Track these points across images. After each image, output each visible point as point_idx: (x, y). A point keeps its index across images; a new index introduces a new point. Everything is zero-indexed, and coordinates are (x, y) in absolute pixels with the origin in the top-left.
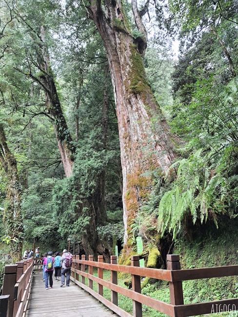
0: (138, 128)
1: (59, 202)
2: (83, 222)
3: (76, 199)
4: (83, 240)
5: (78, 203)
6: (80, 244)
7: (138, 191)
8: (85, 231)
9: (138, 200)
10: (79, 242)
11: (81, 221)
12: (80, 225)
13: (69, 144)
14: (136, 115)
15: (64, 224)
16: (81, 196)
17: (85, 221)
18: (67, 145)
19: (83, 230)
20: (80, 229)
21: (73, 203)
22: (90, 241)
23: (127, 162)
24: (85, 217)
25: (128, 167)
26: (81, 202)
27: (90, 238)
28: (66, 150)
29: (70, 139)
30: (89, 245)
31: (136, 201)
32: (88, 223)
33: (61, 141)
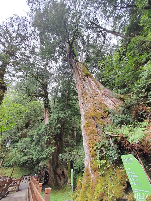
0: (90, 88)
1: (38, 137)
2: (50, 151)
3: (48, 135)
4: (48, 165)
5: (49, 138)
6: (46, 167)
7: (95, 121)
8: (51, 157)
9: (96, 127)
10: (46, 166)
11: (49, 149)
12: (48, 153)
13: (49, 110)
14: (88, 84)
15: (38, 152)
16: (52, 134)
17: (52, 149)
18: (48, 110)
19: (50, 156)
20: (48, 156)
21: (46, 138)
22: (52, 166)
23: (85, 105)
24: (52, 147)
25: (85, 108)
26: (51, 137)
27: (53, 164)
28: (47, 112)
29: (50, 108)
30: (52, 169)
31: (94, 128)
32: (54, 151)
33: (46, 108)
